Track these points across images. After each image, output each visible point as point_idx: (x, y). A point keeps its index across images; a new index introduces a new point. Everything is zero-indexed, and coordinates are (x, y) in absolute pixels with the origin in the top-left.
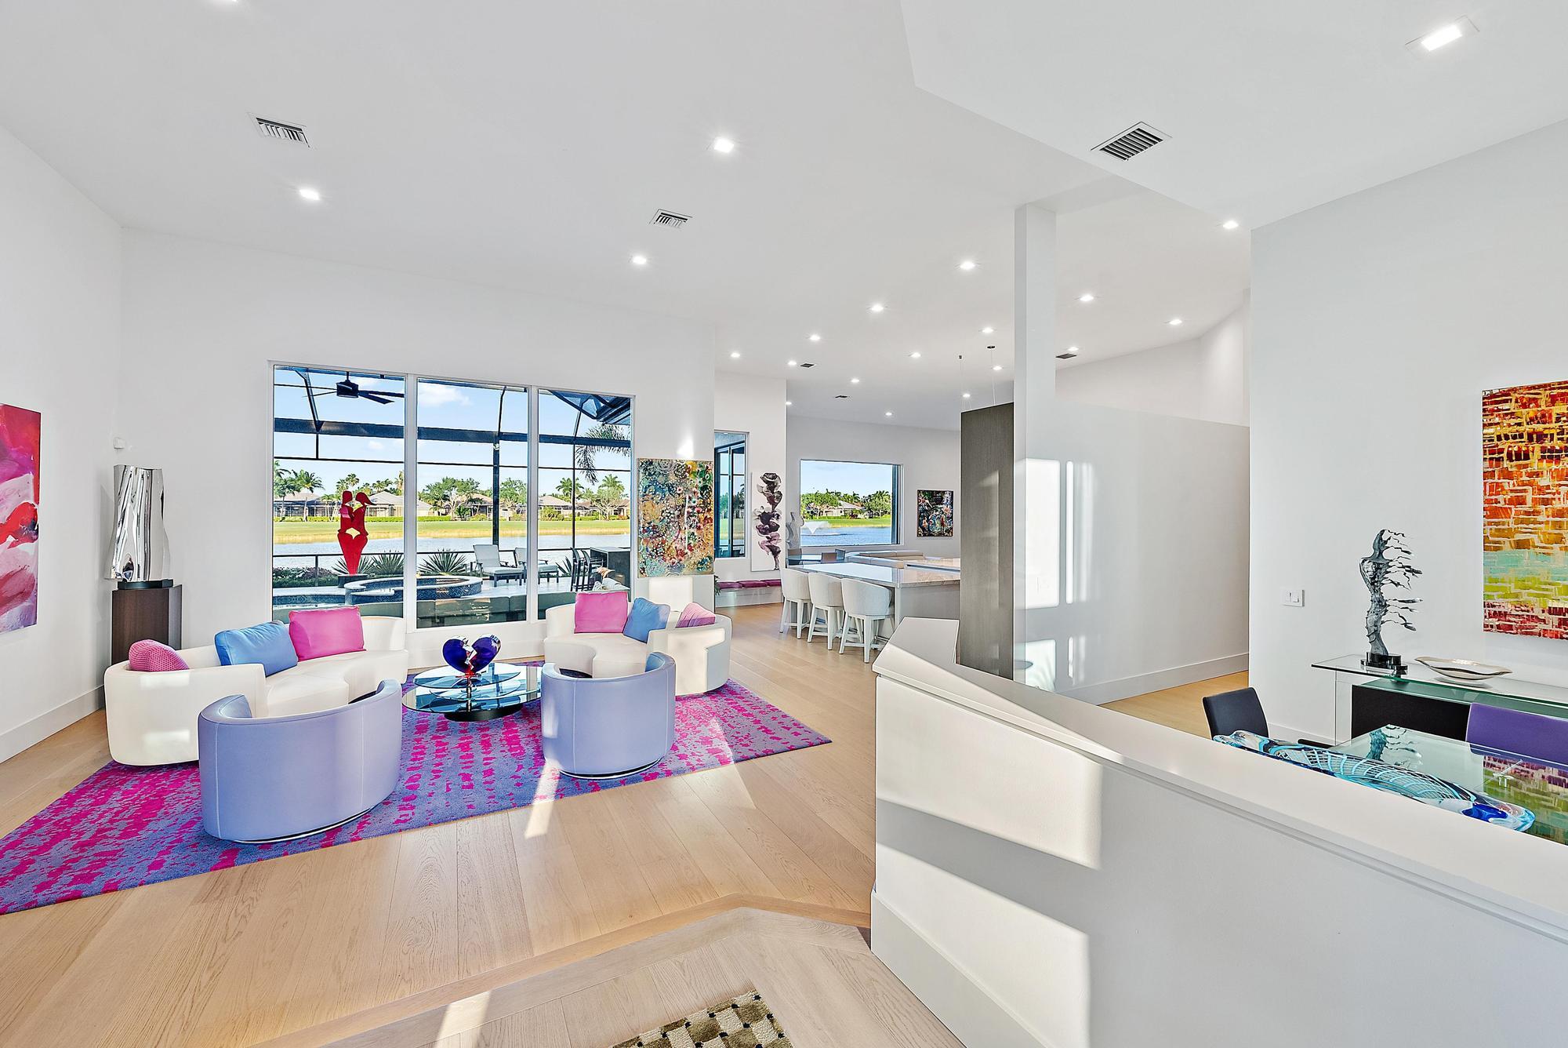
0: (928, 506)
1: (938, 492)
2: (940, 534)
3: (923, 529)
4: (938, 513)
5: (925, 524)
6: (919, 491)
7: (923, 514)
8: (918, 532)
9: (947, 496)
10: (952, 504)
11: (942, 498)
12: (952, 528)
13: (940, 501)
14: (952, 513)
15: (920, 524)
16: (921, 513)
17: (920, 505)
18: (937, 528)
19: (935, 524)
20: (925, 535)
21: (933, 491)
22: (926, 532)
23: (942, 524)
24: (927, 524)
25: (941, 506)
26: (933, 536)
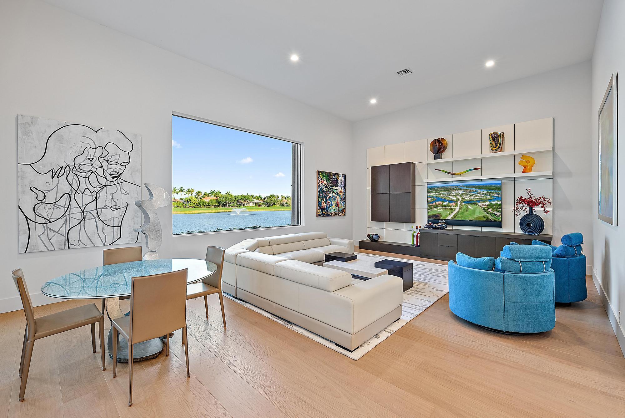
0: (326, 187)
1: (334, 175)
2: (336, 214)
3: (322, 209)
4: (334, 194)
5: (324, 204)
6: (319, 171)
7: (322, 195)
8: (317, 212)
9: (341, 179)
10: (345, 187)
11: (338, 181)
12: (344, 209)
13: (336, 183)
14: (345, 195)
15: (319, 204)
16: (320, 193)
17: (319, 186)
18: (333, 209)
19: (331, 205)
20: (324, 215)
21: (330, 173)
22: (324, 212)
23: (337, 205)
24: (325, 204)
25: (336, 188)
26: (331, 216)
